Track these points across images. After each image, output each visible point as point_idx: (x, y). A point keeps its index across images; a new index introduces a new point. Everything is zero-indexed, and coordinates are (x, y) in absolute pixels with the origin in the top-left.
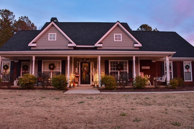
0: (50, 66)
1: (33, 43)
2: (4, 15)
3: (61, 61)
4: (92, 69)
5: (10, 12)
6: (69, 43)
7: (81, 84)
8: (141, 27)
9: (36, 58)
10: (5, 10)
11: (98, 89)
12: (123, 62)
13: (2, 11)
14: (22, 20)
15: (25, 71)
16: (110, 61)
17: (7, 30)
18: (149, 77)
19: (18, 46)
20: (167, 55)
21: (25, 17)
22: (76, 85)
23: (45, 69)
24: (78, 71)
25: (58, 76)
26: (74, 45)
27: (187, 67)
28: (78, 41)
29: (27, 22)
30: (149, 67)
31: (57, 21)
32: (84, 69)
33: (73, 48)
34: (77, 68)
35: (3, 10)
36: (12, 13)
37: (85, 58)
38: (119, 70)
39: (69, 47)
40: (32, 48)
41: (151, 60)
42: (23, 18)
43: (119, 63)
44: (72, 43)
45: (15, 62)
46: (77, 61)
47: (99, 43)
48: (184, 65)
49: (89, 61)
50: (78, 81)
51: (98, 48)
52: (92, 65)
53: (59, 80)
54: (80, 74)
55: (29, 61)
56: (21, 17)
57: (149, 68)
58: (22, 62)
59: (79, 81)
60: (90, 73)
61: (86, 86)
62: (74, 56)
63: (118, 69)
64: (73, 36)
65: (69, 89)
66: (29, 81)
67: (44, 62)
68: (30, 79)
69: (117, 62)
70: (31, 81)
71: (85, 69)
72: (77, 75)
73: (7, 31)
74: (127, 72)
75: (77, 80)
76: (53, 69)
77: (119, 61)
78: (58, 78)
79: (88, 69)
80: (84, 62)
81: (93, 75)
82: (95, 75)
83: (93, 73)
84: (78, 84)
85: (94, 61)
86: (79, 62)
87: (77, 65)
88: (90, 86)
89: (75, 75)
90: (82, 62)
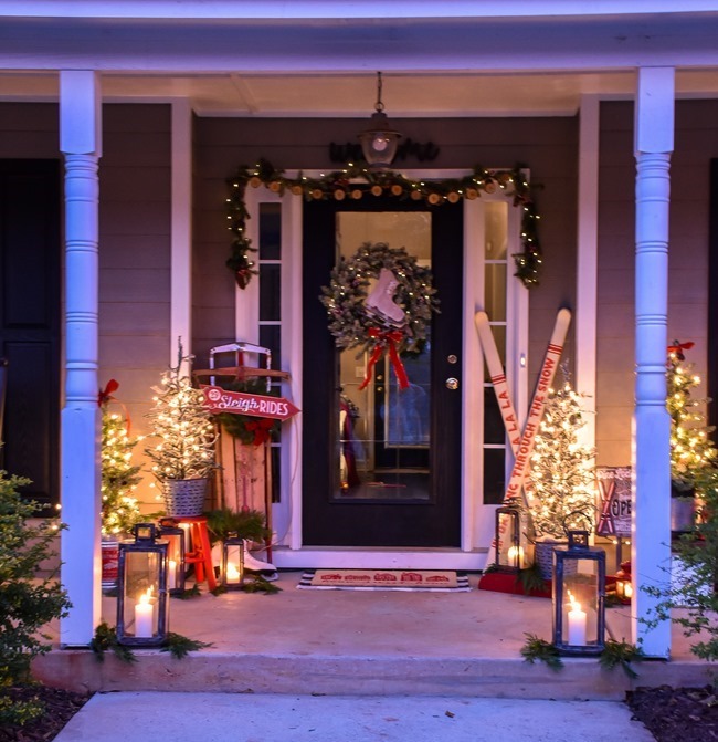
4: (495, 308)
7: (306, 543)
11: (621, 683)
22: (233, 574)
24: (270, 337)
32: (358, 312)
46: (243, 179)
49: (434, 174)
50: (257, 503)
52: (495, 248)
60: (457, 371)
61: (384, 575)
65: (87, 673)
71: (380, 297)
72: (246, 405)
75: (243, 484)
79: (427, 310)
80: (357, 195)
81: (502, 402)
82: (536, 411)
83: (502, 373)
84: (261, 542)
85: (527, 172)
86: (287, 191)
87: (255, 245)
88: (459, 581)
89: (220, 401)
90: (326, 188)
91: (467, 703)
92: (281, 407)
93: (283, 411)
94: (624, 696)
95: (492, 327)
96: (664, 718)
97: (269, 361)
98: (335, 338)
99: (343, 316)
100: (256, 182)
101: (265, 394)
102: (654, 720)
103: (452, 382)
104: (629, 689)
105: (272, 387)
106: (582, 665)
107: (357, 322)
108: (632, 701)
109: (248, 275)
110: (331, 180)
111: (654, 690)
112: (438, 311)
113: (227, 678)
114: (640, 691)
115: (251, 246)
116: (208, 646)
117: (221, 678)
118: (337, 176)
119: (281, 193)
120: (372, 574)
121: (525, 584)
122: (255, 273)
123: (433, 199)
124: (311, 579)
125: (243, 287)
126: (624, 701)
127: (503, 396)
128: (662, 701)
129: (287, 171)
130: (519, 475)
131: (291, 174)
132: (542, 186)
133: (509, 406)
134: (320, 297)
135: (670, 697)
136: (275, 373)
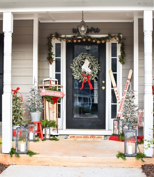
4: (114, 68)
11: (140, 163)
24: (58, 77)
32: (80, 70)
34: (54, 63)
46: (51, 37)
50: (55, 119)
54: (64, 90)
60: (105, 85)
61: (86, 136)
62: (40, 14)
71: (85, 66)
72: (52, 93)
79: (97, 70)
80: (79, 41)
81: (116, 93)
82: (124, 95)
83: (116, 85)
84: (55, 128)
85: (121, 35)
86: (62, 40)
87: (54, 53)
88: (104, 138)
89: (45, 92)
90: (72, 39)
91: (102, 169)
92: (60, 94)
93: (61, 95)
94: (141, 166)
95: (113, 74)
96: (150, 172)
97: (58, 82)
98: (74, 77)
99: (76, 71)
100: (54, 38)
101: (56, 91)
102: (147, 172)
103: (103, 88)
104: (142, 165)
105: (58, 89)
106: (131, 159)
107: (79, 73)
108: (143, 168)
109: (52, 61)
110: (73, 37)
111: (148, 165)
112: (100, 70)
113: (43, 162)
114: (145, 165)
115: (53, 54)
116: (38, 154)
117: (41, 162)
118: (74, 37)
119: (61, 41)
120: (83, 136)
121: (120, 138)
122: (54, 60)
123: (98, 42)
124: (67, 137)
125: (51, 64)
126: (141, 168)
127: (116, 91)
128: (150, 167)
129: (62, 35)
130: (120, 111)
131: (63, 36)
132: (125, 39)
133: (117, 94)
134: (70, 67)
135: (152, 166)
136: (59, 86)
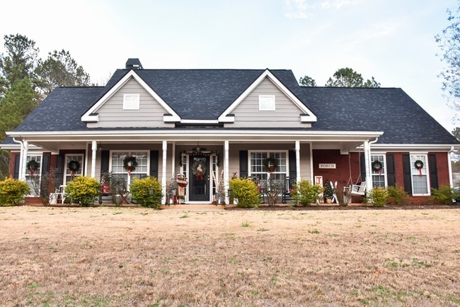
0: (126, 161)
1: (91, 114)
2: (14, 48)
3: (149, 151)
5: (29, 40)
6: (165, 115)
7: (190, 200)
8: (338, 74)
9: (99, 145)
10: (16, 36)
11: (224, 207)
12: (277, 155)
13: (10, 39)
14: (55, 59)
15: (73, 173)
16: (249, 152)
17: (24, 82)
18: (334, 185)
19: (57, 120)
20: (366, 138)
21: (63, 51)
23: (116, 169)
24: (185, 173)
25: (143, 181)
26: (176, 118)
27: (419, 165)
28: (185, 111)
29: (68, 62)
30: (335, 165)
31: (141, 65)
33: (173, 126)
34: (183, 166)
35: (11, 36)
36: (33, 43)
37: (198, 146)
38: (270, 170)
39: (166, 123)
40: (89, 126)
41: (339, 150)
42: (58, 54)
43: (268, 156)
44: (171, 115)
45: (53, 153)
47: (227, 115)
48: (412, 161)
49: (206, 152)
50: (183, 195)
51: (225, 126)
52: (214, 162)
53: (145, 187)
54: (188, 180)
55: (83, 151)
56: (53, 53)
57: (335, 167)
58: (67, 155)
59: (185, 194)
60: (209, 178)
62: (176, 142)
63: (266, 169)
64: (175, 100)
65: (164, 207)
66: (86, 190)
67: (113, 154)
68: (88, 185)
69: (266, 153)
70: (91, 190)
71: (199, 168)
72: (181, 182)
73: (23, 87)
74: (285, 174)
75: (181, 192)
76: (132, 169)
77: (269, 151)
78: (144, 184)
80: (196, 155)
83: (215, 178)
84: (183, 200)
87: (183, 161)
88: (208, 205)
89: (178, 181)
90: (192, 154)
93: (186, 183)
95: (214, 172)
97: (184, 176)
98: (193, 173)
100: (183, 153)
105: (185, 180)
107: (196, 171)
112: (207, 170)
118: (194, 152)
119: (186, 155)
123: (206, 155)
124: (190, 205)
127: (215, 181)
129: (187, 152)
130: (217, 191)
134: (191, 168)
